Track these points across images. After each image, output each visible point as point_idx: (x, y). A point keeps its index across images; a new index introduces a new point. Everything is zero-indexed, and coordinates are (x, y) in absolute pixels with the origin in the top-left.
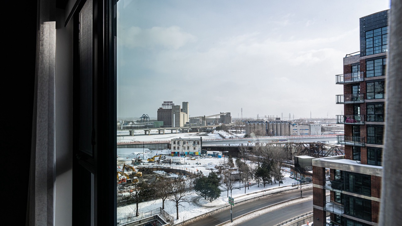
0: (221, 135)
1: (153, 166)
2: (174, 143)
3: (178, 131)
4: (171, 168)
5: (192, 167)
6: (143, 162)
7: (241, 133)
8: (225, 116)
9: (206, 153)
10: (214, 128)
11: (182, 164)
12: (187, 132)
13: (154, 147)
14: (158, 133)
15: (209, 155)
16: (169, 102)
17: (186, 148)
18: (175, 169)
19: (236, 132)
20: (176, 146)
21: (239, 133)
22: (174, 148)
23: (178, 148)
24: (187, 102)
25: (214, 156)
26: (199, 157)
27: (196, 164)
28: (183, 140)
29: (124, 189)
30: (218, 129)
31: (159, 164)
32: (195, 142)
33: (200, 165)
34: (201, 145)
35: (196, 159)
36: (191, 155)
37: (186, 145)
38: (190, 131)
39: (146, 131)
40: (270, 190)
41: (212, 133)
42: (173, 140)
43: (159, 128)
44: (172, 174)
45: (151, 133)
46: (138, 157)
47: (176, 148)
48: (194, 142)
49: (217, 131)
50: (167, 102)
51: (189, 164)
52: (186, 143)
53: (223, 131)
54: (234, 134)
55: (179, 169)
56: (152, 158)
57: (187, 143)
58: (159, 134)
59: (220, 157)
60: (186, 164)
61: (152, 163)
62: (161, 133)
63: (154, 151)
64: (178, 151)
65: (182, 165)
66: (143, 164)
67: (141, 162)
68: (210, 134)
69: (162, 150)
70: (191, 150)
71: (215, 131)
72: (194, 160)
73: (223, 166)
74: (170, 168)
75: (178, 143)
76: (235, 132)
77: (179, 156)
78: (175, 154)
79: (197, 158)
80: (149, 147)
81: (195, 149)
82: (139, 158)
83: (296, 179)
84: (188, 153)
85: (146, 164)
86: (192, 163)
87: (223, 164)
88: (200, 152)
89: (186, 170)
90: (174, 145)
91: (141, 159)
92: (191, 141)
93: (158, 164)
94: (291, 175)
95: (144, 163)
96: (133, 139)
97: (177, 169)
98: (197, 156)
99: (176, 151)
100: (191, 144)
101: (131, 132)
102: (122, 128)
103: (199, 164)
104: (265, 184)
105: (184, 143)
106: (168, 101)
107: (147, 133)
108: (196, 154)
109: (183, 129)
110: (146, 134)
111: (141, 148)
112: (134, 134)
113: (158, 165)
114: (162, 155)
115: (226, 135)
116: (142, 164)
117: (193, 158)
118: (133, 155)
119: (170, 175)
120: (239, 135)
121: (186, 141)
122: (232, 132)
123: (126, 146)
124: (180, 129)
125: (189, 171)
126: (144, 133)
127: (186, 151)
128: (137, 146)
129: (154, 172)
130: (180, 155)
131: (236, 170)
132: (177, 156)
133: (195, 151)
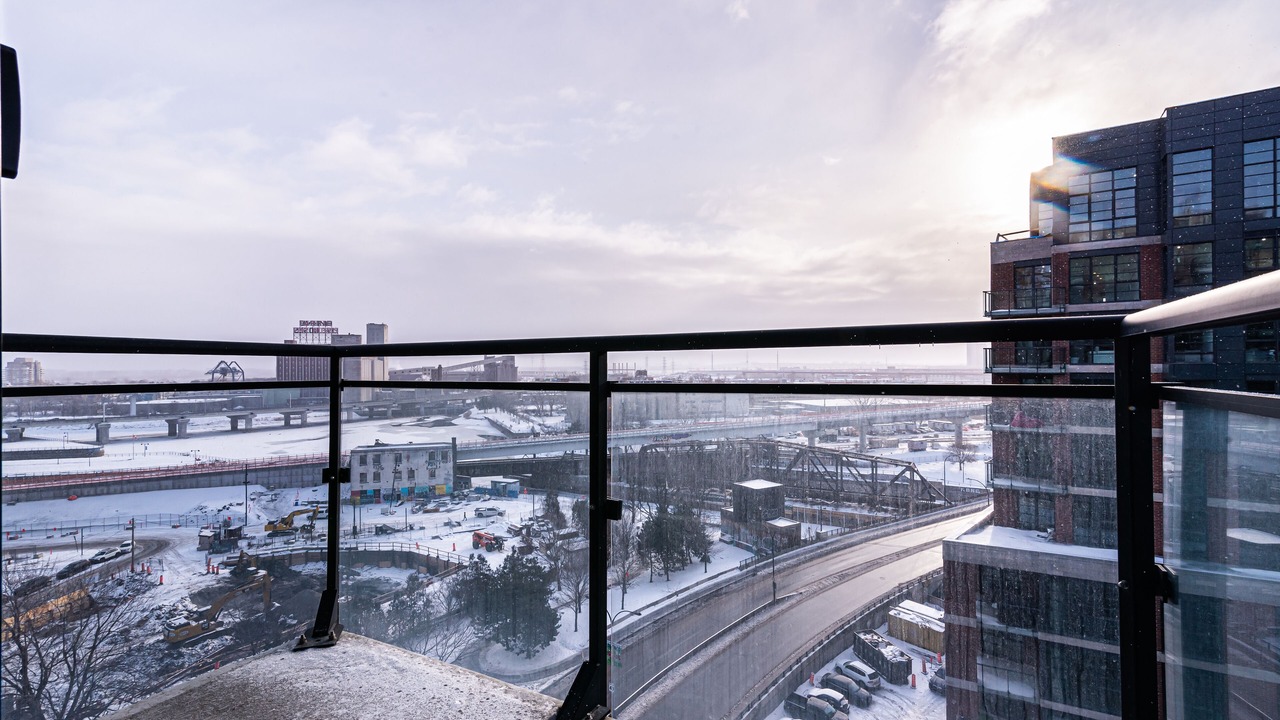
0: (494, 424)
1: (291, 547)
2: (363, 461)
3: (355, 416)
4: (360, 549)
5: (434, 538)
6: (246, 538)
7: (551, 415)
8: (499, 365)
9: (468, 484)
10: (468, 401)
11: (398, 531)
12: (383, 416)
13: (285, 480)
14: (282, 423)
15: (480, 491)
16: (319, 323)
17: (405, 475)
18: (374, 549)
19: (537, 413)
20: (370, 469)
21: (547, 415)
22: (363, 476)
23: (377, 477)
24: (383, 325)
25: (497, 492)
26: (447, 499)
27: (446, 524)
28: (392, 450)
29: (181, 655)
30: (483, 405)
31: (313, 539)
32: (433, 454)
33: (458, 529)
34: (455, 463)
35: (442, 509)
36: (420, 495)
37: (403, 467)
38: (396, 415)
39: (234, 421)
40: (687, 589)
41: (467, 417)
42: (361, 451)
43: (288, 407)
44: (366, 568)
45: (255, 425)
46: (221, 520)
47: (370, 477)
48: (432, 456)
49: (482, 411)
50: (313, 323)
51: (422, 528)
52: (404, 461)
53: (498, 409)
54: (532, 418)
55: (390, 549)
56: (283, 521)
57: (408, 457)
58: (288, 426)
59: (513, 495)
60: (412, 528)
61: (285, 538)
62: (292, 422)
63: (286, 491)
64: (376, 486)
65: (398, 535)
66: (250, 546)
67: (240, 538)
68: (460, 421)
69: (316, 486)
70: (422, 480)
71: (474, 411)
72: (436, 511)
73: (532, 524)
74: (356, 548)
75: (377, 460)
76: (533, 411)
77: (378, 502)
78: (367, 497)
79: (445, 504)
80: (266, 481)
81: (432, 475)
82: (227, 523)
83: (738, 545)
84: (411, 491)
85: (263, 542)
86: (431, 521)
87: (530, 519)
88: (451, 484)
89: (417, 551)
90: (362, 469)
91: (240, 529)
92: (420, 453)
93: (307, 538)
94: (722, 535)
95: (254, 542)
96: (185, 451)
97: (382, 549)
98: (441, 496)
99: (370, 486)
100: (421, 461)
101: (172, 425)
102: (133, 412)
103: (455, 526)
104: (666, 570)
105: (398, 460)
106: (316, 320)
107: (241, 425)
108: (437, 493)
109: (371, 408)
110: (234, 430)
111: (234, 485)
112: (188, 431)
113: (309, 542)
114: (318, 502)
115: (513, 423)
116: (243, 544)
117: (430, 506)
118: (199, 513)
119: (359, 574)
120: (550, 421)
121: (404, 454)
122: (527, 411)
123: (170, 483)
124: (360, 409)
125: (426, 553)
126: (228, 427)
127: (404, 484)
128: (213, 478)
129: (293, 568)
130: (382, 499)
131: (575, 535)
132: (371, 502)
133: (433, 482)
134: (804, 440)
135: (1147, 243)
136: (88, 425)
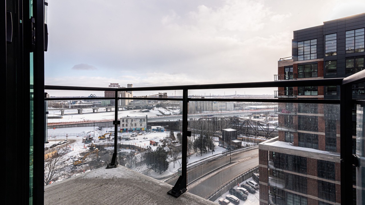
0: (160, 112)
1: (104, 143)
2: (123, 121)
3: (124, 109)
4: (121, 144)
5: (140, 142)
6: (94, 140)
7: (176, 110)
8: (163, 95)
9: (150, 128)
10: (154, 105)
11: (131, 140)
12: (131, 109)
13: (104, 125)
14: (106, 111)
15: (154, 130)
16: (115, 84)
17: (134, 125)
18: (125, 144)
19: (172, 109)
20: (125, 123)
21: (175, 110)
22: (123, 125)
23: (127, 125)
24: (131, 84)
25: (158, 130)
26: (145, 132)
27: (144, 138)
28: (130, 118)
29: (76, 168)
30: (158, 106)
31: (110, 141)
32: (141, 119)
33: (147, 140)
34: (147, 122)
35: (143, 134)
36: (138, 131)
37: (133, 123)
38: (135, 109)
39: (94, 110)
40: (206, 158)
41: (153, 110)
42: (122, 118)
43: (107, 106)
44: (123, 149)
45: (99, 111)
46: (88, 135)
47: (125, 125)
48: (141, 120)
49: (157, 108)
50: (114, 84)
51: (137, 139)
52: (134, 121)
53: (162, 108)
54: (171, 110)
55: (129, 144)
56: (103, 136)
57: (135, 120)
58: (107, 111)
59: (162, 131)
60: (135, 139)
61: (103, 140)
62: (108, 111)
63: (104, 128)
64: (127, 128)
65: (131, 141)
66: (95, 142)
67: (92, 140)
68: (151, 111)
69: (112, 127)
70: (138, 126)
71: (155, 108)
72: (141, 135)
73: (166, 139)
74: (120, 144)
75: (127, 121)
76: (171, 108)
77: (127, 132)
78: (124, 130)
79: (144, 133)
80: (99, 126)
81: (141, 125)
82: (90, 136)
83: (224, 147)
84: (135, 129)
85: (98, 141)
86: (140, 137)
87: (166, 138)
88: (146, 128)
89: (135, 145)
90: (123, 123)
91: (92, 137)
92: (138, 119)
93: (108, 141)
94: (219, 144)
95: (95, 141)
96: (82, 118)
97: (127, 144)
98: (143, 131)
99: (125, 128)
100: (138, 121)
101: (79, 111)
102: (70, 107)
103: (146, 139)
104: (201, 153)
105: (132, 121)
107: (95, 111)
108: (142, 130)
109: (128, 107)
110: (94, 112)
111: (92, 126)
112: (83, 112)
113: (109, 142)
114: (112, 132)
115: (165, 112)
116: (93, 141)
117: (140, 134)
118: (83, 133)
119: (120, 150)
120: (175, 111)
121: (134, 119)
122: (169, 108)
123: (76, 125)
124: (125, 107)
125: (138, 146)
126: (92, 112)
127: (134, 127)
128: (87, 124)
129: (105, 148)
130: (128, 131)
131: (177, 142)
132: (125, 132)
133: (141, 127)
134: (248, 118)
135: (320, 61)
136: (59, 111)
